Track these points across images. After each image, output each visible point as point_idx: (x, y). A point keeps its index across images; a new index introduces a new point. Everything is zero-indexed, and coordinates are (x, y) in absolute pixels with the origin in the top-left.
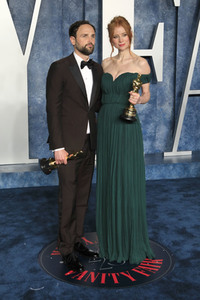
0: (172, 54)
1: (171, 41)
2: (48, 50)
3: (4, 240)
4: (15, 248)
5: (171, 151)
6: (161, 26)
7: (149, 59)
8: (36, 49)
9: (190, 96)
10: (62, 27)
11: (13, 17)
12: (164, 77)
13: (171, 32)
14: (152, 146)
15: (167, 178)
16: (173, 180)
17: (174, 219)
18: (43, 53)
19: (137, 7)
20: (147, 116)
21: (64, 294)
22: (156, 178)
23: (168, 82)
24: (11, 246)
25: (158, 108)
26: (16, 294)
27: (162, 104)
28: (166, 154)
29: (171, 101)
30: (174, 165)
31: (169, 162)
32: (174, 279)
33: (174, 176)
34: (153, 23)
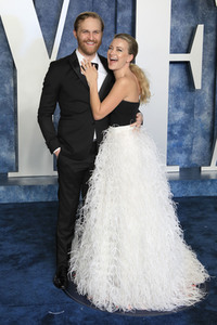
1: (212, 45)
3: (24, 258)
4: (34, 267)
5: (209, 165)
6: (200, 28)
7: (187, 64)
11: (39, 17)
12: (203, 84)
13: (212, 35)
14: (188, 159)
15: (204, 195)
16: (210, 197)
17: (210, 241)
19: (174, 7)
20: (183, 126)
21: (86, 319)
22: (191, 195)
23: (208, 90)
24: (31, 265)
25: (196, 118)
26: (34, 318)
27: (199, 114)
28: (203, 169)
29: (210, 111)
30: (212, 181)
31: (207, 179)
32: (208, 308)
33: (212, 193)
34: (192, 25)
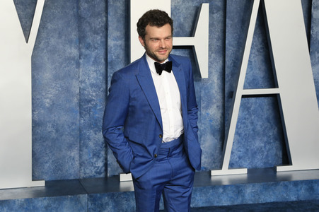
0: (219, 44)
1: (219, 27)
2: (60, 37)
5: (221, 168)
6: (205, 8)
7: (191, 49)
8: (44, 35)
9: (244, 96)
10: (78, 8)
12: (210, 73)
13: (218, 16)
15: (216, 204)
16: (223, 207)
18: (53, 41)
23: (216, 80)
25: (203, 112)
27: (207, 107)
28: (214, 173)
29: (220, 104)
30: (225, 187)
31: (218, 185)
33: (225, 202)
34: (195, 4)
